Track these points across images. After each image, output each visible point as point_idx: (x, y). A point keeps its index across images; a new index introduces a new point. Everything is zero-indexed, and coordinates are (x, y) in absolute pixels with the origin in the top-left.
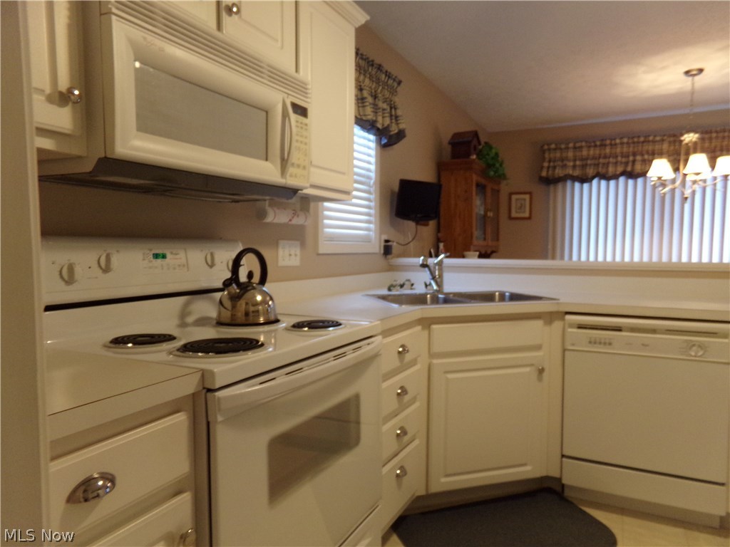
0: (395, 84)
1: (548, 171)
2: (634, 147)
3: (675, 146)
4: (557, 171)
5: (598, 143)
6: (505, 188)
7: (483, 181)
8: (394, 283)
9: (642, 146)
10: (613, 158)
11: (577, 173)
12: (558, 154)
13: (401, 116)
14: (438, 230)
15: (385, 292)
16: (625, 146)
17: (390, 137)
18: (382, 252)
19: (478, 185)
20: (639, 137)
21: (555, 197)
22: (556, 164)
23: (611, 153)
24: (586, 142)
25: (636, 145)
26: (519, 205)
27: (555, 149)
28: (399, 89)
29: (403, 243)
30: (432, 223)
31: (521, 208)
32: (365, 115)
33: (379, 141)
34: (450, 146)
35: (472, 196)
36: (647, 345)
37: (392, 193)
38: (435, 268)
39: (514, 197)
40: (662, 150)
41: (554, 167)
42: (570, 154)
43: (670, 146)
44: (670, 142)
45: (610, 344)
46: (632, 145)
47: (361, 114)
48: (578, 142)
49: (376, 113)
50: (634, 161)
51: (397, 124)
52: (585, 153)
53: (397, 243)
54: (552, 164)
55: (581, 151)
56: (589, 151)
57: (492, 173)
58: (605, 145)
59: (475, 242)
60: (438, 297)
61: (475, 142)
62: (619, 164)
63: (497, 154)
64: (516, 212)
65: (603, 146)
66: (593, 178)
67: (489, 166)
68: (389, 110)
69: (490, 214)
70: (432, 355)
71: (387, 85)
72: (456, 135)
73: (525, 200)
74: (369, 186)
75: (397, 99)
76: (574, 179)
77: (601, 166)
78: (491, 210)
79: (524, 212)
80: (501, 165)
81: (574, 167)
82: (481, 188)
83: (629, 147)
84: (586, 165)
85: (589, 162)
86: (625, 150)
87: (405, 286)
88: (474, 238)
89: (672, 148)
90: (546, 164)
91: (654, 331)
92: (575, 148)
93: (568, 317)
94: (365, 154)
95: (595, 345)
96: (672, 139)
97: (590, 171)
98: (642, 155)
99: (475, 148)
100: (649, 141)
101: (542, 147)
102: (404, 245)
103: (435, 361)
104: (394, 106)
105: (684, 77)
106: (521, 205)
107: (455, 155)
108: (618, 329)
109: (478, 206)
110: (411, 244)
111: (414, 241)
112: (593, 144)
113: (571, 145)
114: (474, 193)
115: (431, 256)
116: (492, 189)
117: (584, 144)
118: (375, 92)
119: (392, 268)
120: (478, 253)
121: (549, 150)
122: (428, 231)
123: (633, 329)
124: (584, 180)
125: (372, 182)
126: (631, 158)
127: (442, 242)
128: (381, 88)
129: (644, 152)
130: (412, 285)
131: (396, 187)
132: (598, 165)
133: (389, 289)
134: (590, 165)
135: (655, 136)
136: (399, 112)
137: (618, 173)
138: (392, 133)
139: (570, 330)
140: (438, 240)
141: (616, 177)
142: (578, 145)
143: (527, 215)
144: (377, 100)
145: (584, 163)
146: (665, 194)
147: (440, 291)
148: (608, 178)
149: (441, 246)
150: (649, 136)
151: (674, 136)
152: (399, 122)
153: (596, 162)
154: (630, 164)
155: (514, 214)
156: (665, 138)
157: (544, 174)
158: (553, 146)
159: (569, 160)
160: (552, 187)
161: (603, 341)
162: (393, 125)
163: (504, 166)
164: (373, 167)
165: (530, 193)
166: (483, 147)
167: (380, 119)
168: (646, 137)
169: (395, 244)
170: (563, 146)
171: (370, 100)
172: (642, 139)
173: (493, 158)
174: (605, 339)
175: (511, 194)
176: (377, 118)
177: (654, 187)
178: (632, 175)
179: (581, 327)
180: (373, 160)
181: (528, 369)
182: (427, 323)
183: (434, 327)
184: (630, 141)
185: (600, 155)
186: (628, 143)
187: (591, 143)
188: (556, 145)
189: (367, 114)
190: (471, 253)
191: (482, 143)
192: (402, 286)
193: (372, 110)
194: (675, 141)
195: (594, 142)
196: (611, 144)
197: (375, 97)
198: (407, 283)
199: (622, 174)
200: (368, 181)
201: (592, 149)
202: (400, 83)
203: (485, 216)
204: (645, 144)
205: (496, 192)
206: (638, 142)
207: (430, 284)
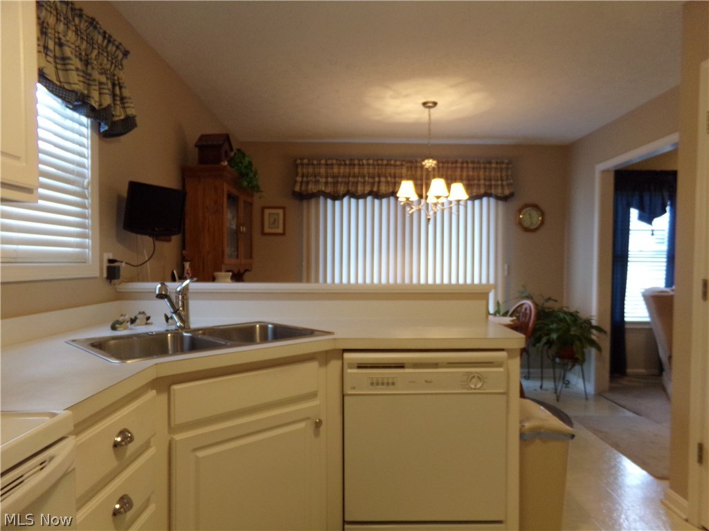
0: (121, 56)
1: (301, 186)
2: (379, 169)
3: (411, 171)
4: (310, 186)
5: (348, 162)
6: (258, 202)
7: (234, 192)
8: (121, 319)
9: (386, 169)
10: (361, 177)
11: (329, 190)
12: (311, 170)
13: (130, 98)
14: (183, 247)
15: (105, 332)
16: (371, 167)
17: (113, 125)
18: (105, 275)
19: (230, 196)
20: (382, 160)
21: (308, 212)
22: (309, 179)
23: (359, 173)
24: (337, 160)
25: (380, 167)
26: (272, 220)
27: (308, 164)
28: (125, 62)
29: (136, 264)
30: (175, 239)
31: (274, 223)
32: (69, 83)
33: (96, 127)
34: (197, 149)
35: (223, 208)
36: (430, 382)
37: (119, 198)
38: (177, 298)
39: (267, 212)
40: (401, 173)
41: (308, 183)
42: (323, 170)
43: (407, 171)
44: (408, 168)
45: (393, 384)
46: (377, 167)
47: (62, 80)
48: (329, 159)
49: (89, 85)
50: (379, 182)
51: (124, 108)
52: (336, 170)
53: (126, 263)
54: (305, 179)
55: (332, 168)
56: (339, 168)
57: (245, 183)
58: (354, 165)
59: (227, 260)
60: (182, 337)
61: (226, 146)
62: (366, 183)
63: (250, 164)
64: (270, 228)
65: (352, 165)
66: (344, 196)
67: (243, 175)
68: (110, 86)
69: (243, 229)
70: (172, 429)
71: (107, 52)
72: (203, 137)
73: (278, 214)
74: (83, 187)
75: (122, 75)
76: (327, 196)
77: (350, 184)
78: (243, 225)
79: (278, 227)
80: (255, 176)
81: (326, 183)
82: (233, 199)
83: (375, 168)
84: (337, 182)
85: (340, 179)
86: (371, 171)
87: (138, 321)
88: (226, 256)
89: (410, 173)
90: (299, 179)
91: (435, 365)
92: (327, 165)
93: (347, 355)
94: (73, 141)
95: (378, 387)
96: (409, 165)
97: (342, 189)
98: (386, 177)
99: (226, 154)
100: (391, 165)
101: (296, 160)
102: (137, 266)
103: (178, 437)
104: (119, 83)
105: (422, 107)
106: (273, 220)
107: (203, 160)
108: (401, 366)
109: (229, 219)
110: (148, 263)
111: (151, 260)
112: (343, 162)
113: (323, 162)
114: (225, 205)
115: (174, 280)
116: (245, 202)
117: (334, 161)
118: (87, 55)
119: (120, 296)
120: (231, 274)
121: (302, 164)
122: (169, 248)
123: (416, 365)
124: (336, 197)
125: (86, 182)
126: (377, 179)
127: (187, 261)
128: (95, 52)
129: (387, 175)
130: (148, 318)
131: (124, 191)
132: (348, 183)
133: (114, 328)
134: (341, 183)
135: (396, 161)
136: (126, 93)
137: (366, 192)
138: (116, 119)
139: (350, 371)
140: (184, 259)
141: (364, 196)
142: (329, 162)
143: (280, 230)
144: (89, 67)
145: (336, 180)
146: (412, 213)
147: (185, 327)
148: (357, 197)
149: (187, 265)
150: (391, 160)
151: (411, 162)
152: (126, 105)
153: (346, 180)
154: (376, 185)
155: (267, 230)
156: (404, 163)
157: (297, 189)
158: (306, 161)
159: (322, 177)
160: (305, 204)
161: (385, 381)
162: (118, 107)
163: (257, 177)
164: (87, 162)
165: (283, 208)
166: (235, 154)
167: (95, 94)
168: (388, 160)
169: (123, 264)
170: (315, 162)
171: (76, 63)
172: (385, 162)
173: (246, 167)
174: (388, 378)
175: (263, 209)
176: (89, 90)
177: (404, 207)
178: (378, 195)
179: (360, 366)
180: (87, 152)
181: (302, 425)
182: (163, 384)
183: (176, 387)
184: (375, 163)
185: (349, 174)
186: (373, 165)
187: (341, 162)
188: (309, 160)
189: (71, 81)
190: (223, 274)
191: (235, 150)
192: (133, 321)
193: (81, 79)
194: (411, 167)
195: (344, 161)
196: (359, 165)
197: (87, 63)
198: (139, 316)
199: (371, 193)
200: (78, 179)
201: (342, 167)
202: (126, 53)
203: (237, 231)
204: (388, 167)
205: (249, 205)
206: (382, 165)
207: (172, 318)
